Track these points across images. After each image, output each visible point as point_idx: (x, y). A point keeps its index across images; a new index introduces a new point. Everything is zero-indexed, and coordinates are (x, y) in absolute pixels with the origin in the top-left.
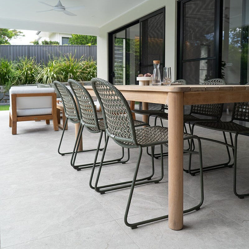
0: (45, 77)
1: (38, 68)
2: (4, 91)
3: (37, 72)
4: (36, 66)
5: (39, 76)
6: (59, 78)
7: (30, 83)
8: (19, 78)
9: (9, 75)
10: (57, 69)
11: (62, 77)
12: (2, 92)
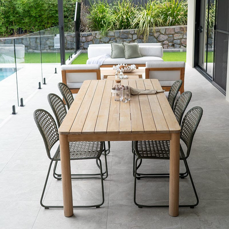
0: (142, 21)
1: (135, 11)
2: (100, 37)
3: (134, 16)
4: (133, 9)
5: (136, 21)
6: (157, 22)
7: (126, 28)
8: (114, 24)
9: (104, 20)
10: (156, 11)
11: (161, 21)
12: (98, 38)
